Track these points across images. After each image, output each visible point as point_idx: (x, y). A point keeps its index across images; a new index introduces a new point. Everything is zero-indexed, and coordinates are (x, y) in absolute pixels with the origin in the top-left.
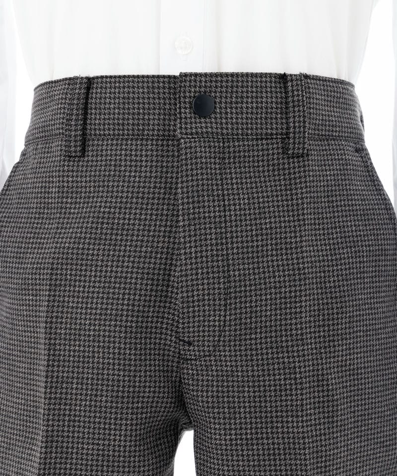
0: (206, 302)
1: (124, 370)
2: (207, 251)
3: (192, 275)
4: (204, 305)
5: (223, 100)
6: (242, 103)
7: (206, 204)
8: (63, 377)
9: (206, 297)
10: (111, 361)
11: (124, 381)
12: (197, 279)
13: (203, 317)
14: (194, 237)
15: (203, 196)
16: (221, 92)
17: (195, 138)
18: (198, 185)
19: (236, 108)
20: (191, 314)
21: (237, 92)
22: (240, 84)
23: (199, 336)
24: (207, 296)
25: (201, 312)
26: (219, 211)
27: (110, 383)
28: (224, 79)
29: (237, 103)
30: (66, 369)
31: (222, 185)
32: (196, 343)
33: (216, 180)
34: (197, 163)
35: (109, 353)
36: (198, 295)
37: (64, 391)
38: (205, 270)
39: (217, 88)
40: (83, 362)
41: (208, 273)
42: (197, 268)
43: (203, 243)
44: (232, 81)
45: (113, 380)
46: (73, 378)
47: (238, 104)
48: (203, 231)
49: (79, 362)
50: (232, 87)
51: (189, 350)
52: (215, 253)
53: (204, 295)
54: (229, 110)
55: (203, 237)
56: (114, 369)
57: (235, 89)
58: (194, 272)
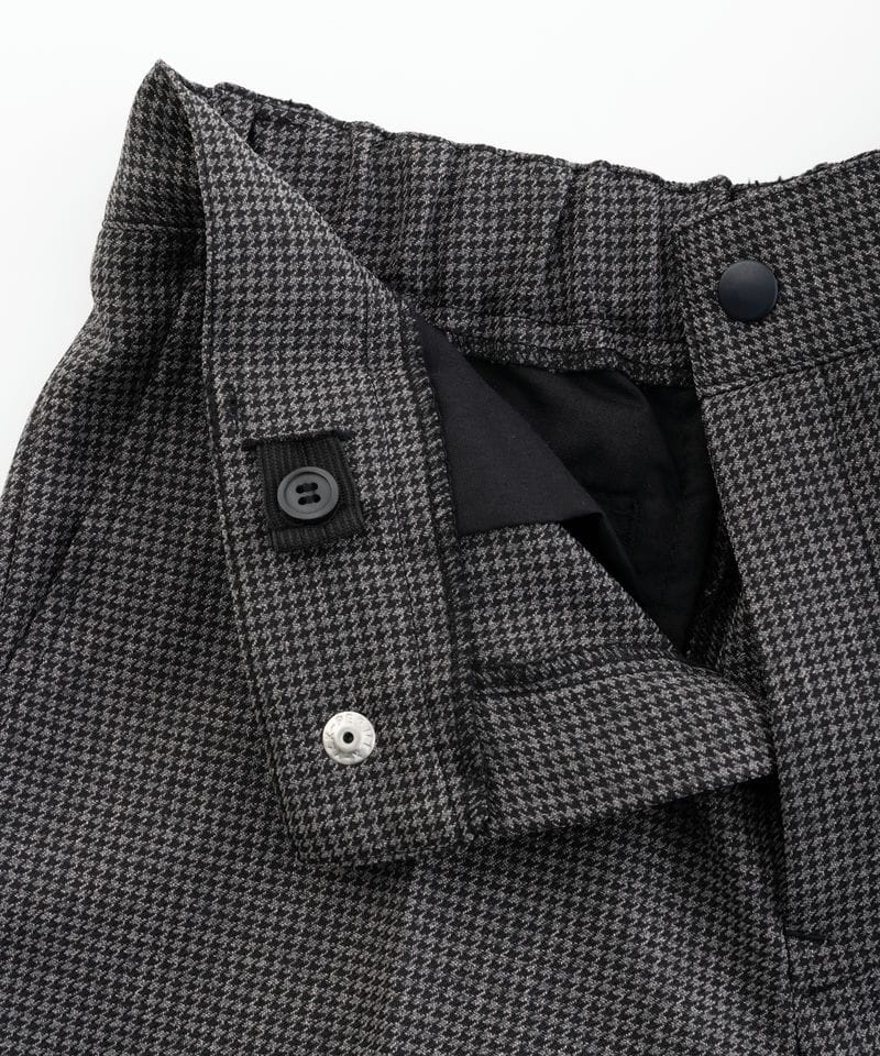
0: (861, 815)
1: (629, 986)
2: (842, 672)
3: (813, 742)
4: (854, 825)
5: (798, 259)
6: (849, 251)
7: (813, 548)
8: (448, 969)
9: (860, 802)
10: (597, 952)
11: (624, 1017)
12: (830, 754)
13: (852, 856)
14: (798, 636)
15: (800, 528)
16: (785, 240)
17: (742, 387)
18: (776, 505)
19: (838, 270)
20: (819, 855)
21: (827, 227)
22: (830, 203)
23: (844, 911)
24: (863, 797)
25: (846, 844)
26: (855, 562)
27: (585, 1014)
28: (784, 203)
29: (835, 255)
30: (461, 948)
31: (848, 489)
32: (838, 934)
33: (828, 478)
34: (758, 450)
35: (594, 928)
36: (836, 798)
37: (448, 1008)
38: (848, 726)
39: (770, 233)
40: (515, 939)
41: (856, 733)
42: (825, 723)
43: (828, 650)
44: (806, 203)
45: (594, 1008)
46: (478, 977)
47: (838, 258)
48: (820, 620)
49: (501, 934)
50: (810, 218)
51: (818, 960)
52: (866, 674)
53: (851, 796)
54: (817, 282)
55: (823, 636)
56: (600, 977)
57: (819, 221)
58: (818, 733)
